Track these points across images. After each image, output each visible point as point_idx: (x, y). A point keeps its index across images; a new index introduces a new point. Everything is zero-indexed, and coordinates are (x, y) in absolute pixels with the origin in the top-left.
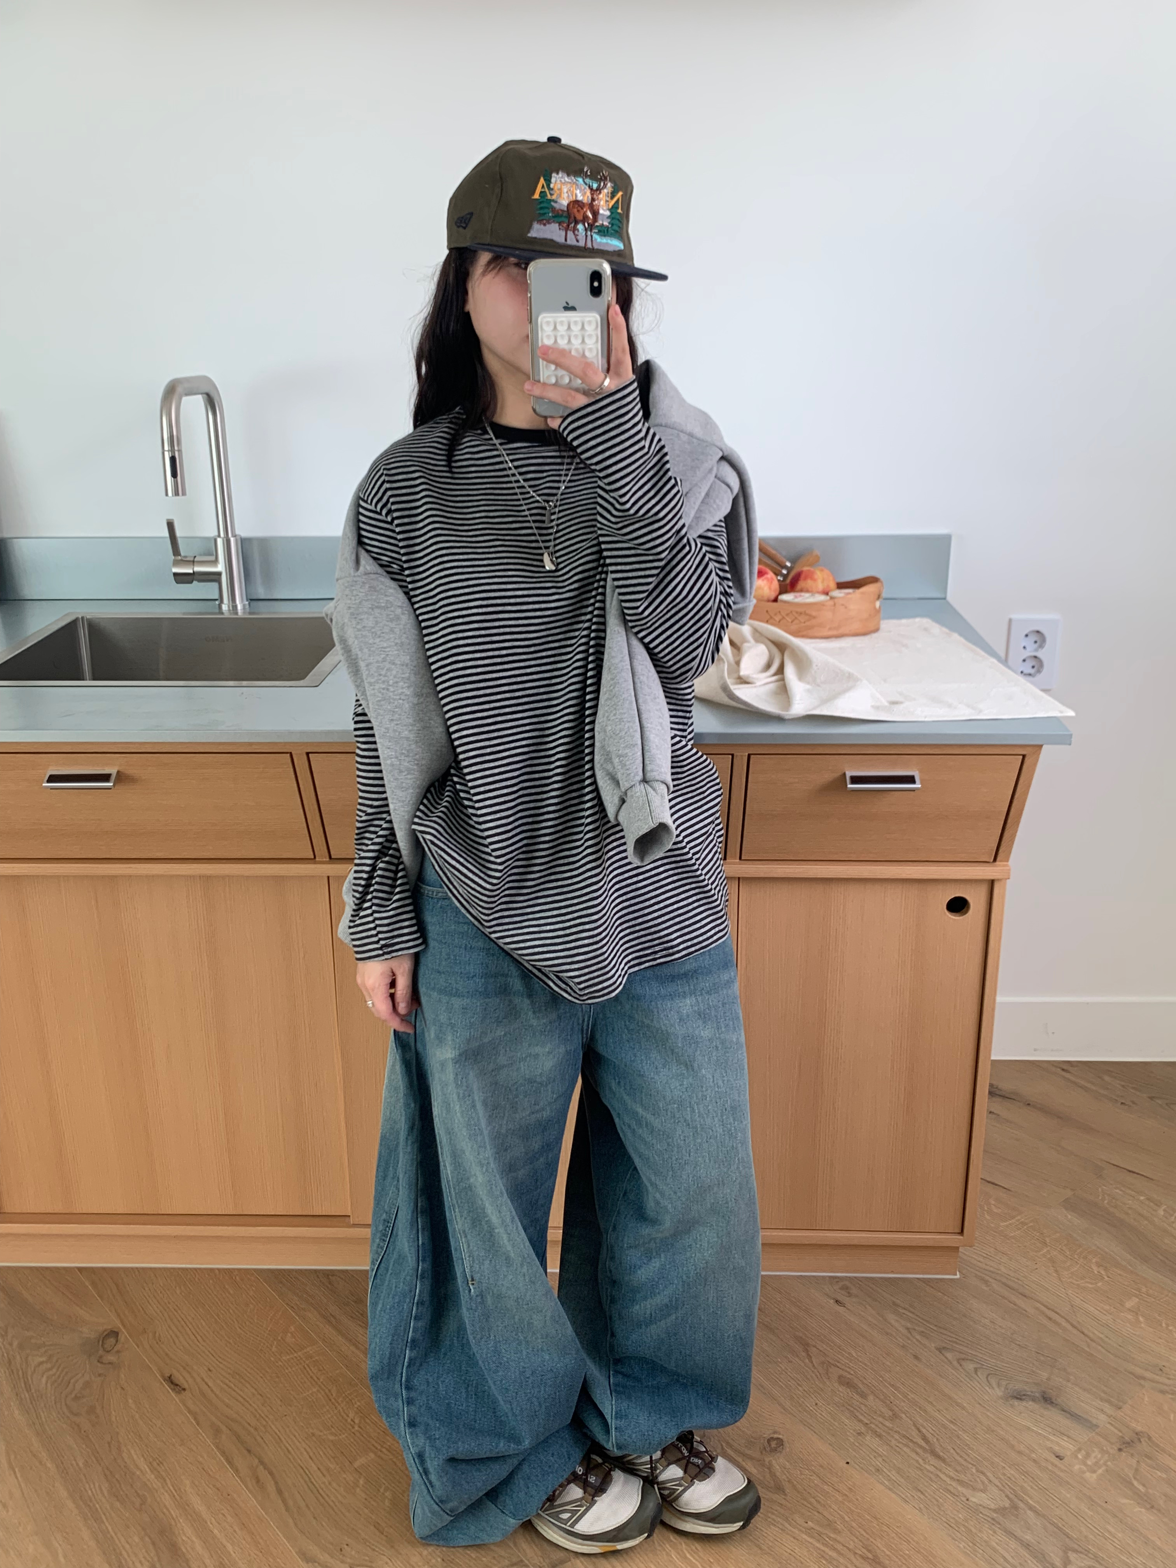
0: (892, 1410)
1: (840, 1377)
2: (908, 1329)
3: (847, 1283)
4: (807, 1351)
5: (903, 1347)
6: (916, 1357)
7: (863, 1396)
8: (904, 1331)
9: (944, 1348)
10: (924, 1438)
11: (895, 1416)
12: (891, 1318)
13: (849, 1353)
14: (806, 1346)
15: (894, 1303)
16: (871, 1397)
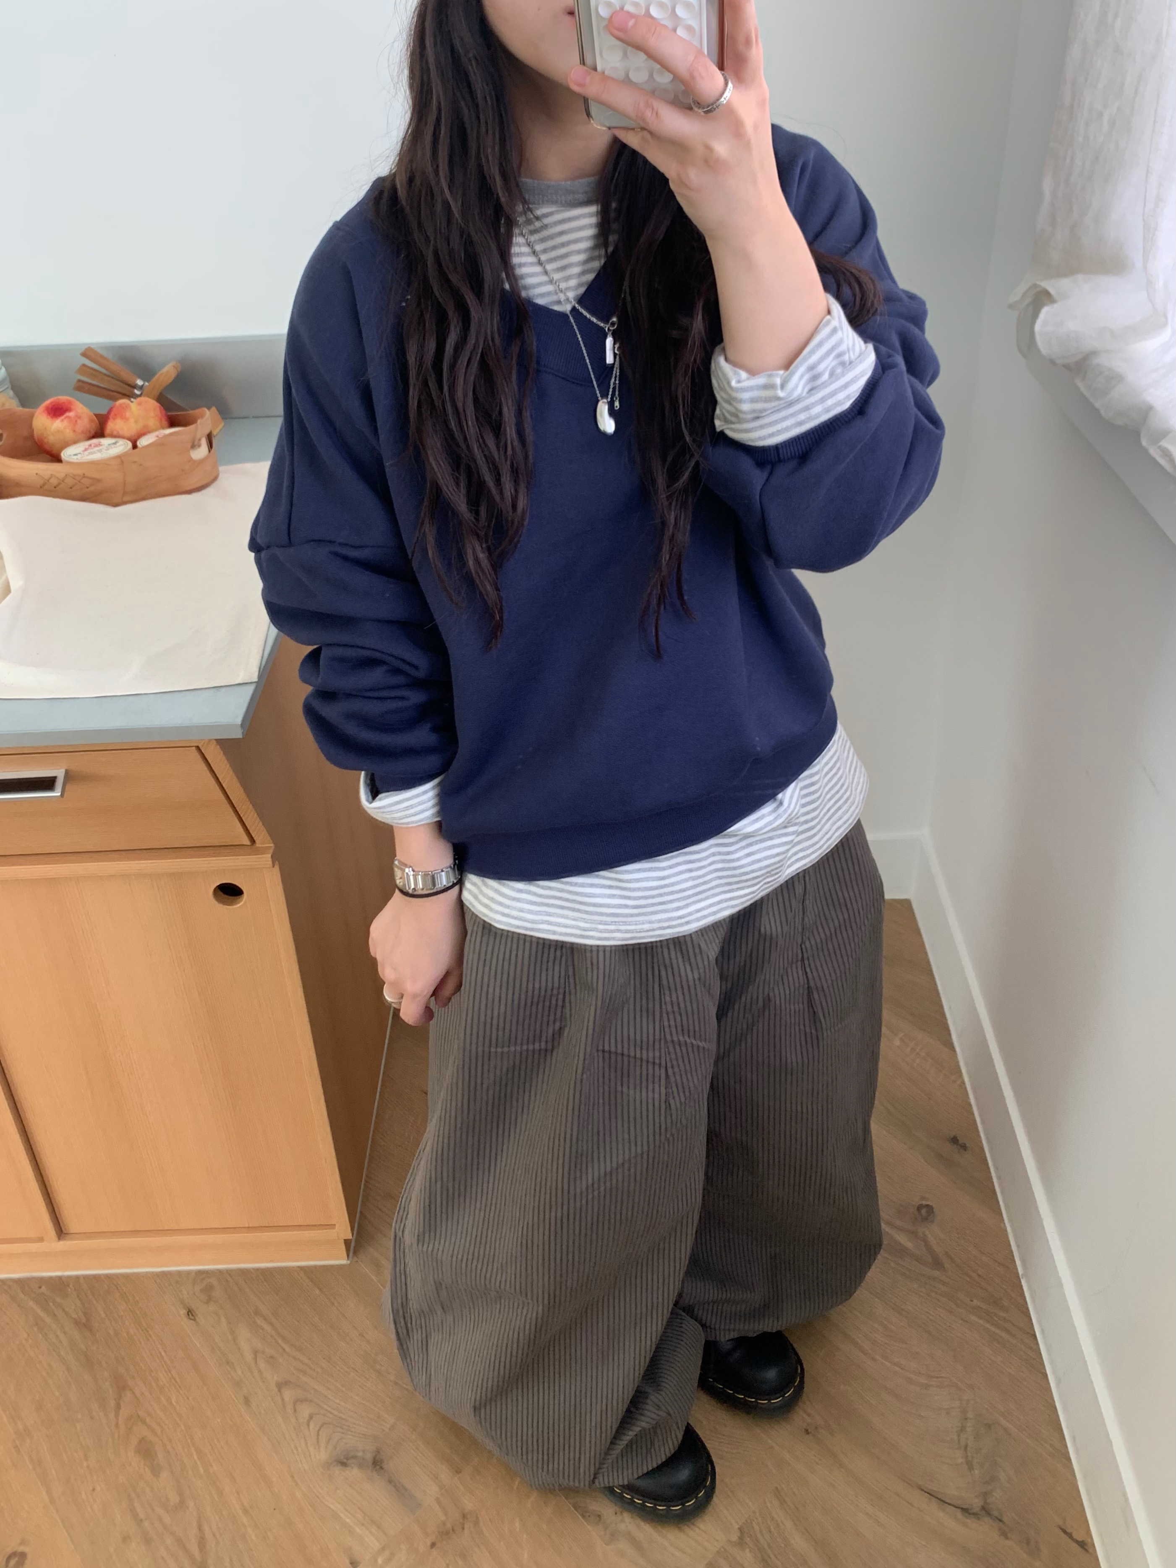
0: (181, 1495)
1: (142, 1440)
2: (255, 1353)
3: (214, 1281)
4: (119, 1398)
5: (238, 1384)
6: (247, 1401)
7: (156, 1471)
8: (249, 1357)
9: (287, 1383)
10: (202, 1543)
11: (182, 1504)
12: (244, 1333)
13: (169, 1401)
14: (121, 1387)
15: (257, 1312)
16: (164, 1474)
